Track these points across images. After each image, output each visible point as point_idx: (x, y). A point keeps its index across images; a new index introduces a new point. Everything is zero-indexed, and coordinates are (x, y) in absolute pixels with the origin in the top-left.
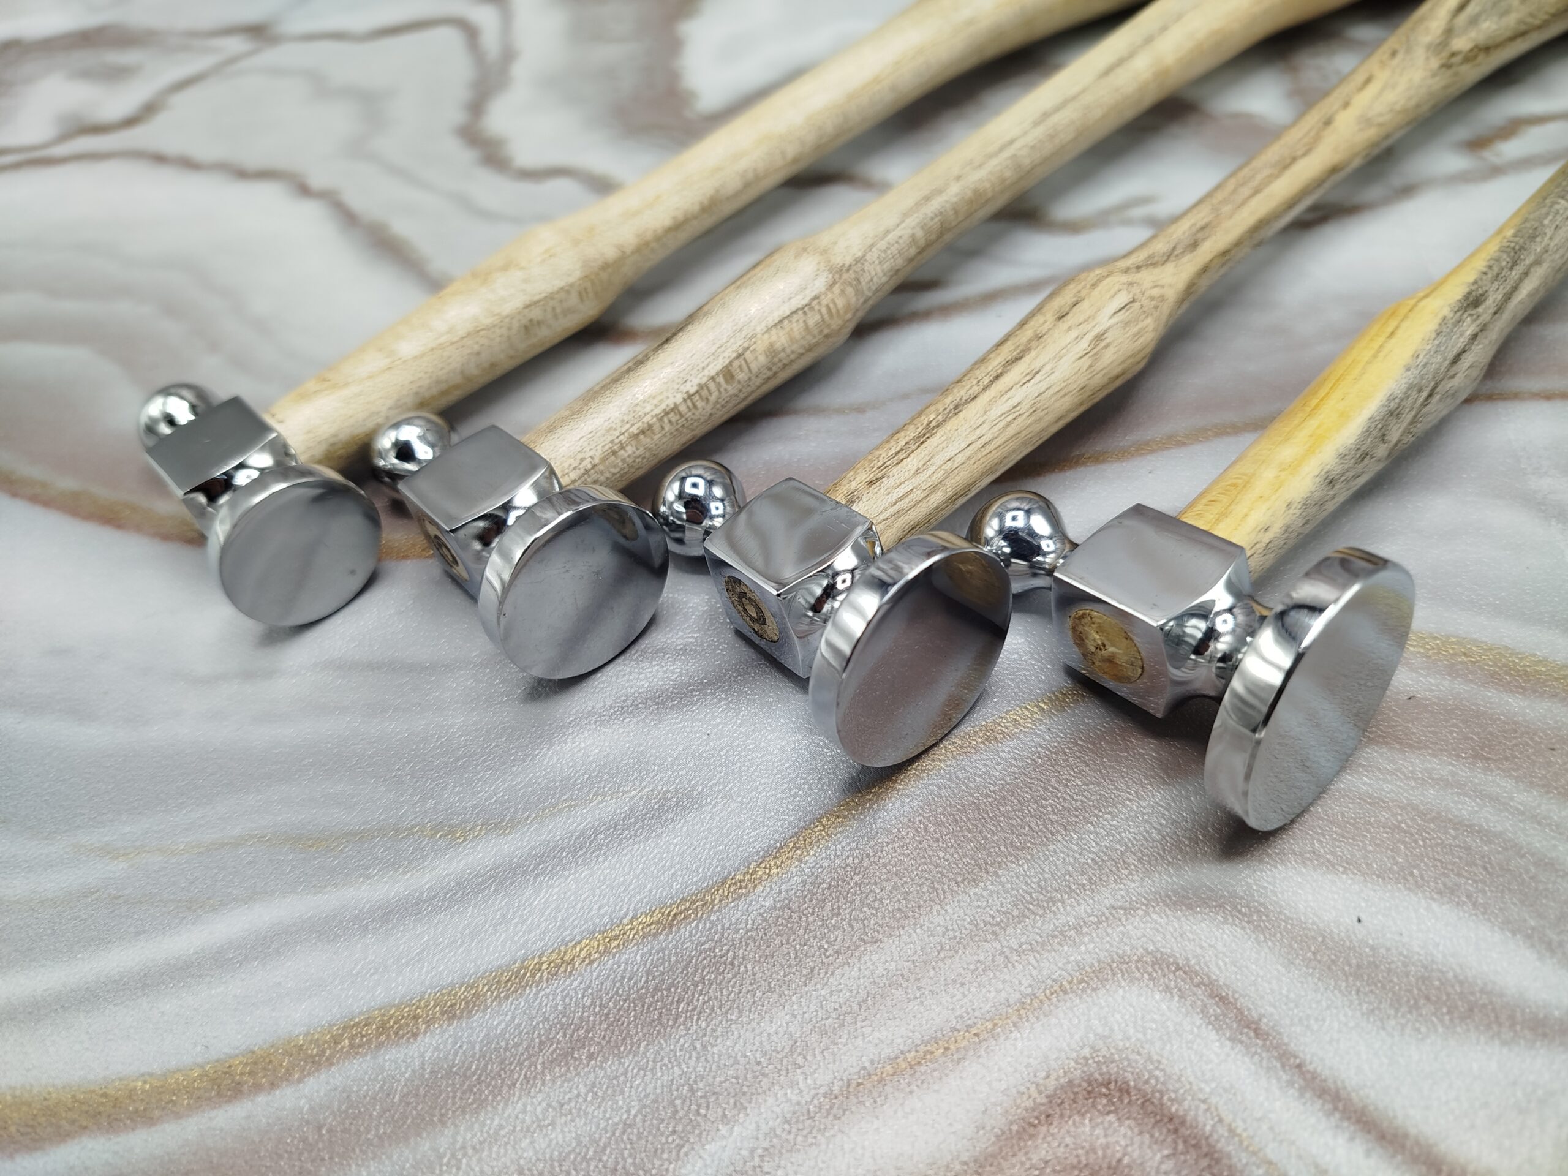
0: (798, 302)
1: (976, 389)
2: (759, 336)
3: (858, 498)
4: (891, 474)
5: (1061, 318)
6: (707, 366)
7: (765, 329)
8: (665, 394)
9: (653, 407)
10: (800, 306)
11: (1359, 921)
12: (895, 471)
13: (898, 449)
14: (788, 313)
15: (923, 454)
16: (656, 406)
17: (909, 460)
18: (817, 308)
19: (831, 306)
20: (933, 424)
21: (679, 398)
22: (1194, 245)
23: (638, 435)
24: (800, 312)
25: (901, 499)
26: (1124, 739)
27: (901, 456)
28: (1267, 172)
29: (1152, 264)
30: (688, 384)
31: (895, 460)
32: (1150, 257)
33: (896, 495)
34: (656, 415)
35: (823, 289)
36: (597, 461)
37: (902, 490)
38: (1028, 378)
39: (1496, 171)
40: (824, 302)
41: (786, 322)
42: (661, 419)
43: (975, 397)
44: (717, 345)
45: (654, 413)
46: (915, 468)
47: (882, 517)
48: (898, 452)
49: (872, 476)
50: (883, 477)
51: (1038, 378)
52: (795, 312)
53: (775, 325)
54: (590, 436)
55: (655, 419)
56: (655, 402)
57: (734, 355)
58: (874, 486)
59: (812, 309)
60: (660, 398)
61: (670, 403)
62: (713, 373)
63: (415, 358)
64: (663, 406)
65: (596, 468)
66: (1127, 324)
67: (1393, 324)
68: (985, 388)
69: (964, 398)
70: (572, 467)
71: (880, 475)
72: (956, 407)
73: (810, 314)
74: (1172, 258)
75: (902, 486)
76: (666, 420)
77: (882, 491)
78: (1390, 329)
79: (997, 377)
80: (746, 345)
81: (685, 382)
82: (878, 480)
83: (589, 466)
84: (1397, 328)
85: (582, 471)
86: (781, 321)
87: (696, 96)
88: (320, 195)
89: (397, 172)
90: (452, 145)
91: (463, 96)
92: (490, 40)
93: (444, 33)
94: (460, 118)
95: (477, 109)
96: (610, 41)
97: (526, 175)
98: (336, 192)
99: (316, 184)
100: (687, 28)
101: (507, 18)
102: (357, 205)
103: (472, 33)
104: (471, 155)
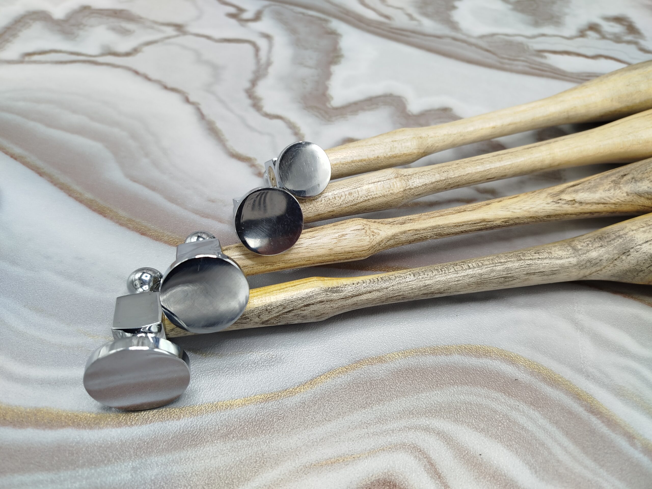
87: (332, 98)
88: (193, 104)
89: (221, 101)
90: (243, 96)
91: (250, 76)
92: (263, 54)
93: (247, 46)
94: (247, 85)
95: (254, 83)
96: (306, 66)
97: (267, 115)
98: (199, 104)
99: (192, 99)
100: (335, 69)
101: (271, 46)
102: (205, 111)
103: (257, 49)
104: (249, 102)
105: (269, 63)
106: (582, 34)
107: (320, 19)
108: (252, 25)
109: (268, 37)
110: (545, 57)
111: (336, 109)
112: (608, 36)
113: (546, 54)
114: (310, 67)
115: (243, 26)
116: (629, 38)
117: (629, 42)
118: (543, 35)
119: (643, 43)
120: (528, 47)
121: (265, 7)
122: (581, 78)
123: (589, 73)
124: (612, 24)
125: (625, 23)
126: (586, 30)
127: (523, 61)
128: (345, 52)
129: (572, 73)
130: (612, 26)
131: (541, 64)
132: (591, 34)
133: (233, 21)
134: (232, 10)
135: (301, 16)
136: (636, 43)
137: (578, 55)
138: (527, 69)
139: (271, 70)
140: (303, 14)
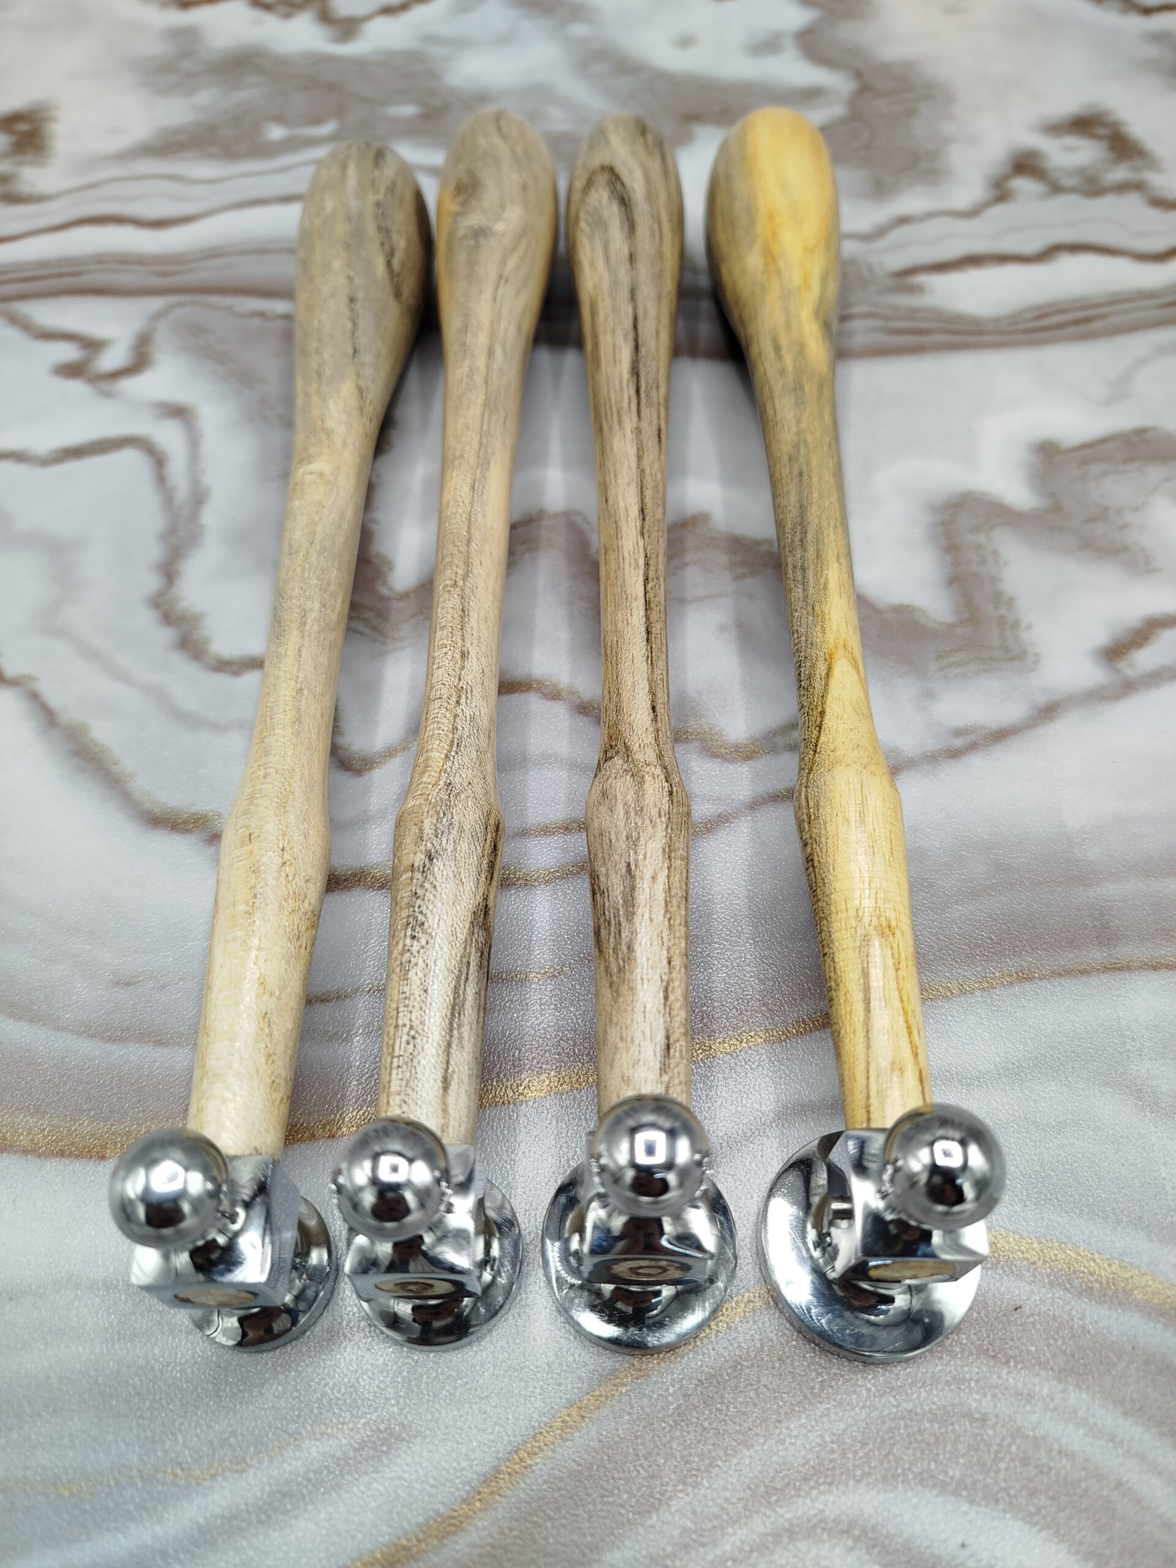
88: (14, 682)
89: (91, 653)
90: (146, 620)
91: (153, 551)
92: (177, 469)
93: (130, 457)
94: (152, 582)
95: (169, 571)
98: (32, 679)
99: (11, 668)
101: (194, 441)
102: (54, 698)
103: (158, 459)
104: (166, 635)
105: (199, 498)
106: (1000, 193)
108: (130, 385)
109: (178, 412)
110: (917, 289)
112: (1067, 182)
113: (921, 279)
115: (106, 394)
116: (1120, 173)
117: (1122, 188)
118: (903, 220)
119: (1154, 179)
120: (870, 268)
121: (157, 317)
122: (1023, 326)
123: (1039, 307)
124: (1070, 140)
125: (1102, 131)
126: (1006, 178)
127: (867, 316)
129: (998, 320)
130: (1070, 149)
131: (913, 313)
132: (1022, 185)
133: (76, 387)
134: (68, 352)
135: (256, 322)
136: (1138, 186)
137: (1003, 259)
138: (882, 339)
139: (211, 517)
140: (262, 315)
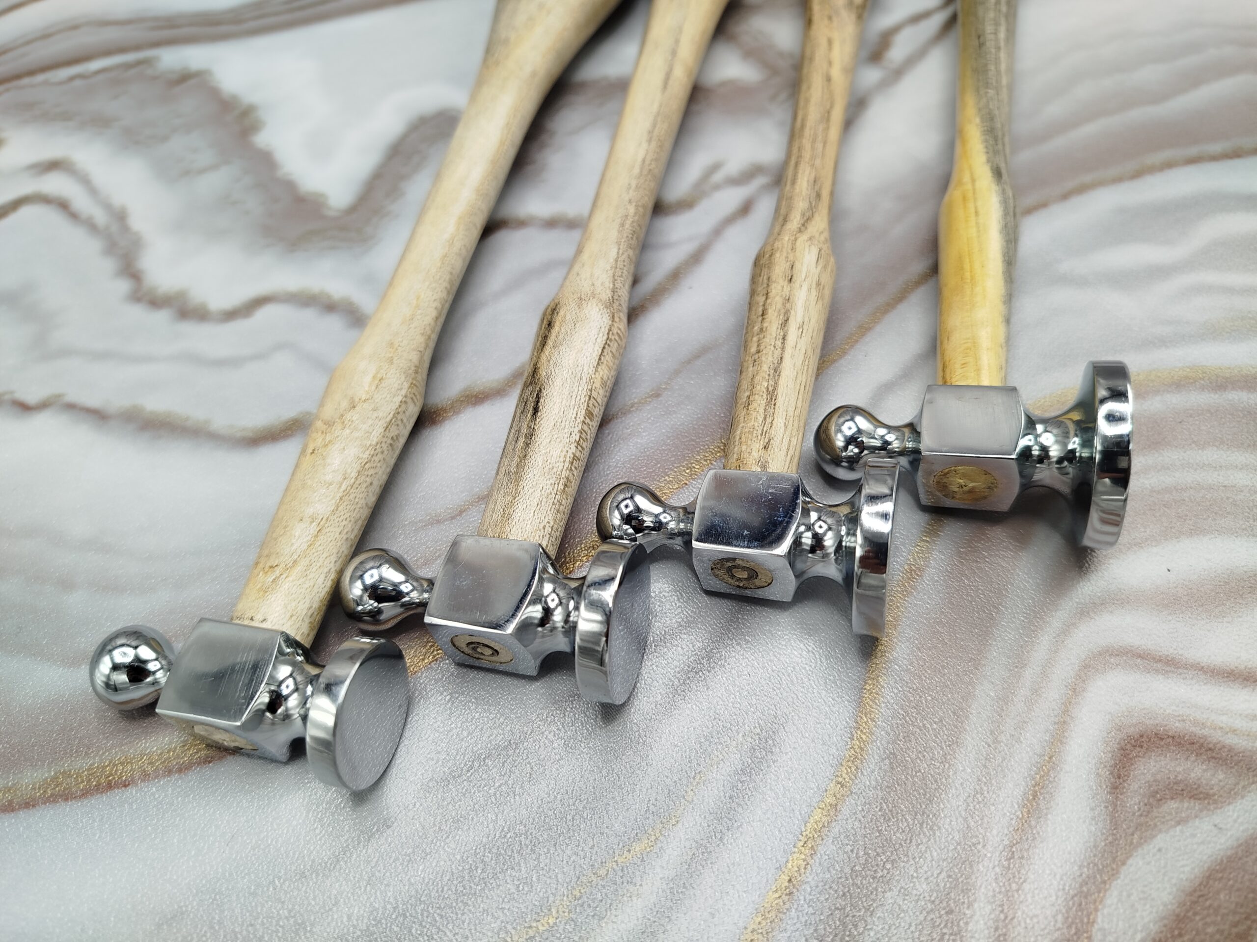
0: (602, 340)
1: (778, 353)
2: (593, 376)
3: (766, 462)
4: (772, 436)
5: (790, 280)
6: (577, 414)
7: (594, 369)
8: (565, 450)
9: (562, 464)
10: (604, 342)
11: (1169, 570)
12: (773, 433)
13: (763, 416)
14: (600, 351)
15: (781, 413)
16: (564, 462)
17: (775, 420)
18: (613, 338)
19: (619, 332)
20: (771, 389)
21: (573, 449)
22: (818, 196)
23: (564, 489)
24: (606, 346)
25: (788, 449)
26: (983, 534)
27: (769, 420)
28: (821, 127)
29: (807, 219)
30: (573, 435)
31: (767, 425)
32: (803, 215)
33: (784, 448)
34: (567, 468)
35: (611, 322)
36: (552, 523)
37: (786, 443)
38: (801, 330)
39: (898, 73)
40: (615, 332)
41: (602, 358)
42: (571, 469)
43: (781, 358)
44: (574, 397)
45: (565, 468)
46: (783, 425)
47: (786, 468)
48: (765, 419)
49: (762, 442)
50: (770, 440)
51: (805, 327)
52: (604, 348)
53: (598, 364)
54: (538, 508)
55: (568, 472)
56: (562, 459)
57: (587, 398)
58: (769, 449)
59: (611, 340)
60: (563, 454)
61: (570, 455)
62: (582, 418)
63: (333, 512)
64: (568, 459)
65: (554, 529)
66: (825, 267)
67: (971, 206)
68: (783, 349)
69: (776, 362)
70: (541, 538)
71: (767, 440)
72: (775, 371)
73: (611, 344)
74: (814, 210)
75: (784, 441)
76: (573, 468)
77: (776, 450)
78: (972, 210)
79: (784, 339)
80: (590, 387)
81: (571, 434)
82: (768, 443)
83: (550, 530)
84: (976, 208)
85: (548, 536)
86: (600, 359)
87: (322, 195)
88: (43, 406)
92: (84, 205)
94: (122, 286)
95: (131, 273)
96: (202, 171)
97: (230, 315)
98: (59, 396)
99: (32, 397)
100: (263, 139)
101: (84, 180)
102: (91, 400)
103: (60, 204)
104: (162, 318)
105: (120, 216)
107: (128, 66)
109: (55, 166)
111: (353, 209)
114: (214, 167)
128: (249, 97)
135: (78, 83)
139: (138, 223)
140: (79, 76)
